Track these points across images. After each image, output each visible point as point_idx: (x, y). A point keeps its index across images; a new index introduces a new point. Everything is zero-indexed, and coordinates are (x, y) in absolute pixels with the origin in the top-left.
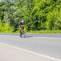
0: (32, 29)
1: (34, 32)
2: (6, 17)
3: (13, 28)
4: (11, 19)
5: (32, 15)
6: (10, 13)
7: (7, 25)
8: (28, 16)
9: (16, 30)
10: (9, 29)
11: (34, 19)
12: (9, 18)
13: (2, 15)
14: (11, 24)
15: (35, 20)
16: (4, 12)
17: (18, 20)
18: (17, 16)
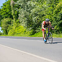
0: (56, 32)
1: (58, 35)
2: (21, 16)
3: (30, 31)
4: (28, 19)
5: (56, 14)
6: (27, 10)
7: (23, 26)
8: (50, 14)
9: (34, 33)
10: (26, 31)
11: (59, 19)
12: (25, 17)
13: (16, 13)
14: (28, 25)
15: (60, 21)
16: (19, 10)
17: (38, 20)
18: (36, 15)
